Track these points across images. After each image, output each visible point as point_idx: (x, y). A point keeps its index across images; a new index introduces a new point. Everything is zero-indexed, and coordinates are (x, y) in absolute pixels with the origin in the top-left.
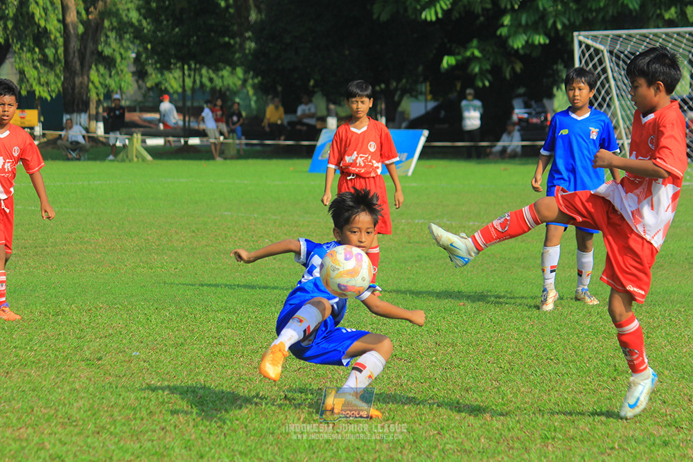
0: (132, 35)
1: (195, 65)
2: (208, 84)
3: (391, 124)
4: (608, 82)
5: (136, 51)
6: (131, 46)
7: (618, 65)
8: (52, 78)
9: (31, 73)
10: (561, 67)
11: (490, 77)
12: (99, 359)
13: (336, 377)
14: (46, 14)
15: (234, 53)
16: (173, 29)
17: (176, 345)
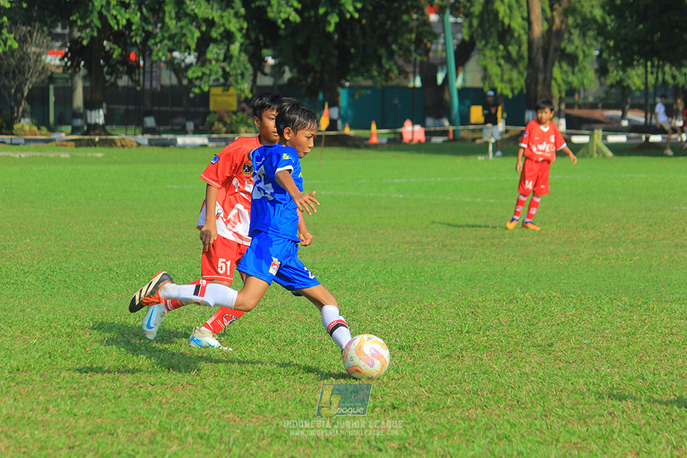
0: (596, 32)
1: (659, 62)
2: (670, 81)
5: (599, 47)
6: (594, 43)
8: (515, 75)
9: (494, 70)
12: (551, 345)
14: (511, 11)
16: (637, 26)
17: (627, 335)
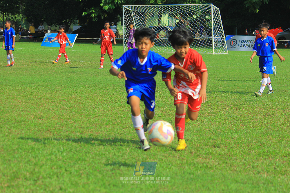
3: (67, 32)
4: (133, 20)
7: (136, 16)
10: (119, 16)
11: (97, 19)
13: (44, 105)
15: (20, 10)
